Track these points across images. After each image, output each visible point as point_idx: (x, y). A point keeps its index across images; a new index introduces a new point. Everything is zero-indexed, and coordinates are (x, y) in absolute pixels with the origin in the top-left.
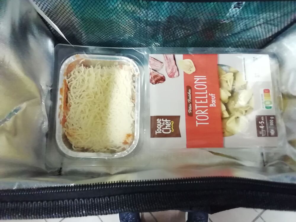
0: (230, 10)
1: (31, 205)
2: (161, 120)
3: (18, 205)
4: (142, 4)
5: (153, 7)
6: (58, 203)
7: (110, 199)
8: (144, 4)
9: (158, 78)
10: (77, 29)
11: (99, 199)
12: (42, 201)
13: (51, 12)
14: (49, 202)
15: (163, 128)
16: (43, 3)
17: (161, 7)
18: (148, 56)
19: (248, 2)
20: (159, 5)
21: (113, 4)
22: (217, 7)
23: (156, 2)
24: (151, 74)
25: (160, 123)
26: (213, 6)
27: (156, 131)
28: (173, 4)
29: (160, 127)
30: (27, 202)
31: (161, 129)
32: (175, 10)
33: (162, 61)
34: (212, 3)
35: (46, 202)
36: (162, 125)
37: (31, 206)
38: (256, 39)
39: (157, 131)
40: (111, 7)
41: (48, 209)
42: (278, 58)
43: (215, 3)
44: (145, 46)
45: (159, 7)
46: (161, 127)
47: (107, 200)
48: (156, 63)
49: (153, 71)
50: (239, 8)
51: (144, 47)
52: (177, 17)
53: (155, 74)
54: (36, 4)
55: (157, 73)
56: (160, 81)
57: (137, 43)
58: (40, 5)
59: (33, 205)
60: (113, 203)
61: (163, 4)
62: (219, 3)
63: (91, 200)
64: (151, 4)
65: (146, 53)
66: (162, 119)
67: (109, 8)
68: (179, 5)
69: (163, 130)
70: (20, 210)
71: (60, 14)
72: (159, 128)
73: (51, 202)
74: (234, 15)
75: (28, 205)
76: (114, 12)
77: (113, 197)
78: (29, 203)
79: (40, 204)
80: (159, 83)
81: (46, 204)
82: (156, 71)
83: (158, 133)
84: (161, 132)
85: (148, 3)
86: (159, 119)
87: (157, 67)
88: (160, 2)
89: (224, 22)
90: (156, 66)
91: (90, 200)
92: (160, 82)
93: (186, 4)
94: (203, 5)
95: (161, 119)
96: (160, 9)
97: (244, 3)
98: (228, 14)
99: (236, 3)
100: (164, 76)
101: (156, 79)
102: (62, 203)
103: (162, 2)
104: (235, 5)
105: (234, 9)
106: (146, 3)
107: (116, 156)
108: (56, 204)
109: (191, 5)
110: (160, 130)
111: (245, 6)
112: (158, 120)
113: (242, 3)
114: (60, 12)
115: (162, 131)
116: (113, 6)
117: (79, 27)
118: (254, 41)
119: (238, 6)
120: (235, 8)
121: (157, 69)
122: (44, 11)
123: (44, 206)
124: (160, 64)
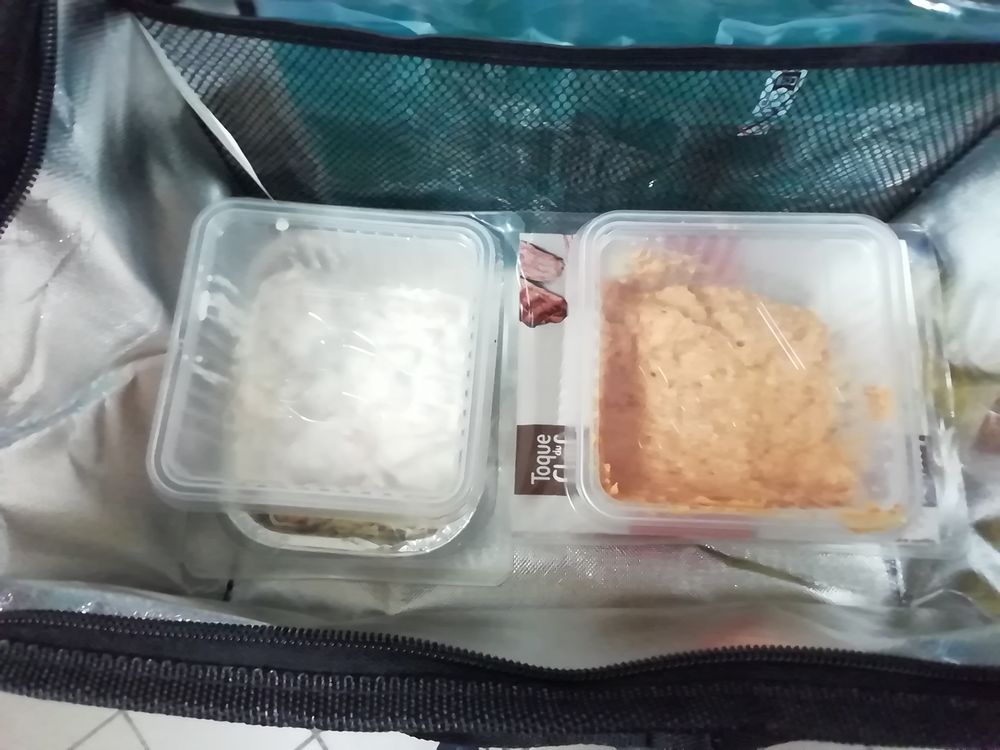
0: (763, 94)
1: (126, 664)
2: (549, 441)
3: (88, 662)
4: (491, 75)
5: (524, 85)
6: (205, 672)
7: (357, 686)
8: (496, 75)
9: (546, 306)
10: (300, 150)
11: (327, 681)
12: (159, 660)
13: (224, 100)
14: (178, 666)
15: (555, 466)
16: (202, 72)
17: (548, 85)
18: (515, 236)
19: (815, 72)
20: (543, 78)
21: (405, 75)
22: (719, 85)
23: (532, 70)
24: (523, 295)
25: (546, 449)
26: (707, 82)
27: (533, 474)
28: (585, 74)
29: (545, 460)
30: (115, 656)
31: (548, 469)
32: (592, 93)
33: (559, 256)
34: (703, 74)
35: (169, 662)
36: (554, 454)
37: (125, 668)
38: (862, 189)
39: (536, 475)
40: (399, 83)
41: (171, 686)
42: (936, 253)
43: (714, 73)
44: (509, 206)
45: (541, 86)
46: (548, 462)
47: (349, 686)
48: (540, 260)
49: (530, 284)
50: (791, 88)
51: (504, 209)
52: (600, 117)
53: (537, 295)
54: (182, 74)
55: (542, 290)
56: (552, 317)
57: (484, 196)
58: (193, 76)
59: (132, 667)
60: (364, 697)
61: (555, 76)
62: (726, 74)
63: (302, 677)
64: (519, 77)
65: (510, 228)
66: (552, 438)
67: (394, 89)
68: (601, 78)
69: (555, 472)
70: (91, 676)
71: (251, 105)
72: (543, 465)
73: (184, 665)
74: (775, 111)
75: (118, 665)
76: (410, 97)
77: (368, 679)
78: (120, 658)
79: (151, 667)
80: (547, 323)
81: (170, 669)
82: (541, 287)
83: (537, 478)
84: (549, 479)
85: (508, 72)
86: (543, 436)
87: (544, 272)
88: (545, 71)
89: (749, 131)
90: (538, 270)
91: (299, 678)
92: (550, 321)
93: (625, 75)
94: (675, 78)
95: (549, 437)
96: (546, 91)
97: (804, 73)
98: (757, 109)
99: (780, 73)
100: (564, 302)
101: (539, 309)
102: (216, 673)
103: (550, 70)
104: (775, 81)
105: (774, 92)
106: (504, 72)
107: (404, 548)
108: (197, 672)
109: (641, 79)
110: (545, 471)
111: (809, 82)
112: (541, 439)
113: (799, 74)
114: (250, 100)
115: (551, 475)
116: (405, 81)
117: (306, 144)
118: (855, 195)
119: (786, 82)
120: (775, 88)
121: (543, 278)
122: (196, 91)
123: (162, 675)
124: (553, 262)
